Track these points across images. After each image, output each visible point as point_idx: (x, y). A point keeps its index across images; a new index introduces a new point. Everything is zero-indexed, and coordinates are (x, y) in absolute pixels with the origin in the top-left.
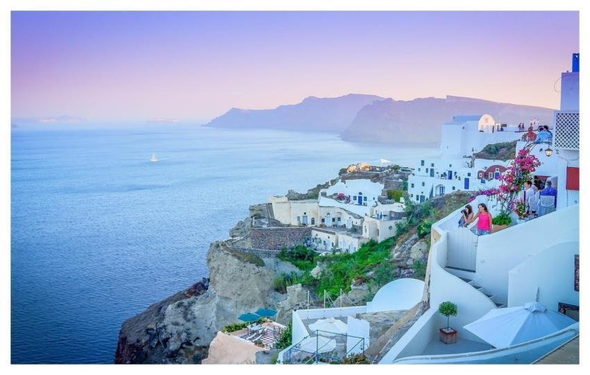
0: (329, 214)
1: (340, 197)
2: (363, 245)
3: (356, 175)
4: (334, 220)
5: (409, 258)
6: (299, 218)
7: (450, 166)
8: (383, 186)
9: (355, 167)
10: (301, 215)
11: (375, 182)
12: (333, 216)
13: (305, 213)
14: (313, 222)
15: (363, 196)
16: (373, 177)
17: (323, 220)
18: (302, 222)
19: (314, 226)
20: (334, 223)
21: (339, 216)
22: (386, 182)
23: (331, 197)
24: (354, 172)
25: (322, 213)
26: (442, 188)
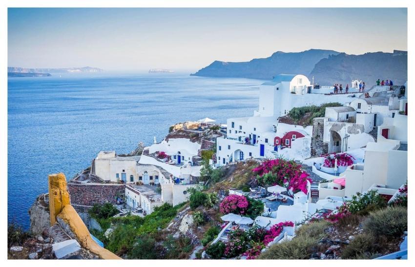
0: (146, 172)
1: (162, 156)
2: (156, 209)
3: (181, 133)
4: (151, 178)
5: (177, 230)
6: (118, 175)
7: (255, 129)
8: (200, 146)
9: (182, 125)
10: (120, 172)
11: (194, 141)
12: (150, 174)
13: (124, 171)
14: (132, 179)
15: (181, 155)
16: (193, 137)
17: (141, 178)
18: (121, 179)
19: (132, 183)
20: (151, 181)
21: (157, 175)
22: (204, 142)
23: (153, 155)
24: (180, 131)
25: (140, 171)
26: (242, 154)
